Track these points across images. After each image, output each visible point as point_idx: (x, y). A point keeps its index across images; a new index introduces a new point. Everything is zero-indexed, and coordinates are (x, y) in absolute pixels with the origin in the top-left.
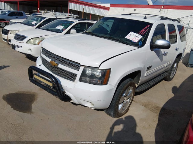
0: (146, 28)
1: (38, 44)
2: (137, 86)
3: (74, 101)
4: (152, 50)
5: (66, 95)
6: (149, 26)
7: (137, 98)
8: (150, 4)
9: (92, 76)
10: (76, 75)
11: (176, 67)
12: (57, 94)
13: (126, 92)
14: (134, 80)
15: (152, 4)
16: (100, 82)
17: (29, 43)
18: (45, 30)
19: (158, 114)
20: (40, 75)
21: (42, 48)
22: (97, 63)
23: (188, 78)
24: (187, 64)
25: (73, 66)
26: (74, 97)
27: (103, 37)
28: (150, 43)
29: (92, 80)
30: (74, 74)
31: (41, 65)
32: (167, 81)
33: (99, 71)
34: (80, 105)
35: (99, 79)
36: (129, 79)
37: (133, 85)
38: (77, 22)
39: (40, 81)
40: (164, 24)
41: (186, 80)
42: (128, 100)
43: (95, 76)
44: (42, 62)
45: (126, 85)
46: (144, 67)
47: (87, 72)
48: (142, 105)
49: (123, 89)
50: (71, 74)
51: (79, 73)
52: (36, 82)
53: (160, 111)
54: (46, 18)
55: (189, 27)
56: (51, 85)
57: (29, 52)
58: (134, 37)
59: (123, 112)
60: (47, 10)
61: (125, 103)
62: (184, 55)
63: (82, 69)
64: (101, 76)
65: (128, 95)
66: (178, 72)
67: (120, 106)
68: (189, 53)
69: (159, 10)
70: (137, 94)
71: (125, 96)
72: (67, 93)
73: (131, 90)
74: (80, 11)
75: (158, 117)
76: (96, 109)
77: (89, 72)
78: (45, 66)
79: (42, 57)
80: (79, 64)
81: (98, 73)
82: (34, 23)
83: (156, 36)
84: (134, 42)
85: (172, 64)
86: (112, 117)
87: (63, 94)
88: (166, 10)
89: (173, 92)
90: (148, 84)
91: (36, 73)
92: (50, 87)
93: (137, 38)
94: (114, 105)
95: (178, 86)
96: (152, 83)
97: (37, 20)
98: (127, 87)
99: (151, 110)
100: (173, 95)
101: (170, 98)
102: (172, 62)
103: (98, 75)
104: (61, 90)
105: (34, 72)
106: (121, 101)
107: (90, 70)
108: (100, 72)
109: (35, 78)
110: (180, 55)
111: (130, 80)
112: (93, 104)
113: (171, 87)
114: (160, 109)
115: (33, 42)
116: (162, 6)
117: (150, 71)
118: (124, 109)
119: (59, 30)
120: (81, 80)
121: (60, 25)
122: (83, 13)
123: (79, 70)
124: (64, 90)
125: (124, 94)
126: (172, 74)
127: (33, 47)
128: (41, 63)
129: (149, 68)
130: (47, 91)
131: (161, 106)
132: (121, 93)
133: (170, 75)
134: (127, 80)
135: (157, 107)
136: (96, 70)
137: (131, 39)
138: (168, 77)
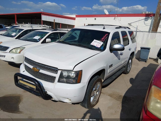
0: (105, 36)
1: (20, 53)
2: (103, 81)
3: (54, 99)
4: (111, 53)
5: (47, 94)
6: (107, 34)
7: (104, 90)
8: (106, 14)
9: (68, 77)
10: (55, 78)
11: (131, 63)
12: (40, 94)
13: (95, 86)
14: (100, 76)
15: (108, 14)
16: (75, 82)
17: (12, 52)
18: (24, 40)
19: (121, 101)
20: (24, 80)
21: (24, 58)
22: (71, 67)
23: (141, 70)
24: (139, 59)
25: (52, 70)
26: (54, 96)
27: (73, 44)
28: (110, 47)
29: (68, 81)
30: (54, 77)
31: (24, 71)
32: (126, 74)
33: (73, 72)
34: (60, 101)
35: (74, 79)
36: (96, 76)
37: (100, 80)
38: (50, 32)
39: (25, 85)
40: (118, 32)
41: (140, 72)
42: (98, 93)
43: (71, 77)
44: (25, 68)
45: (95, 81)
46: (107, 66)
47: (64, 74)
48: (109, 96)
49: (93, 85)
50: (51, 77)
51: (57, 76)
52: (21, 86)
53: (123, 99)
54: (23, 30)
55: (137, 31)
56: (34, 87)
57: (12, 60)
58: (97, 43)
59: (94, 103)
60: (24, 23)
61: (95, 95)
62: (136, 53)
63: (59, 72)
64: (75, 76)
65: (97, 89)
66: (133, 66)
67: (92, 99)
68: (140, 50)
69: (114, 18)
70: (104, 87)
71: (95, 90)
72: (49, 93)
73: (99, 85)
74: (52, 21)
75: (121, 104)
76: (73, 104)
77: (65, 74)
78: (28, 72)
79: (25, 65)
80: (57, 68)
81: (73, 75)
82: (14, 34)
83: (113, 40)
84: (98, 48)
85: (127, 61)
86: (86, 108)
87: (45, 94)
88: (119, 18)
89: (131, 83)
90: (111, 78)
91: (21, 78)
92: (34, 89)
93: (99, 44)
94: (87, 98)
95: (134, 77)
96: (114, 77)
97: (16, 32)
98: (96, 83)
99: (116, 99)
100: (131, 85)
101: (129, 87)
102: (127, 59)
103: (73, 76)
104: (44, 90)
105: (19, 78)
106: (92, 95)
107: (66, 72)
108: (74, 74)
109: (20, 83)
110: (133, 54)
111: (98, 77)
112: (70, 100)
113: (129, 78)
114: (122, 97)
115: (14, 51)
116: (116, 14)
117: (112, 68)
118: (95, 101)
119: (36, 40)
120: (59, 81)
121: (37, 36)
122: (54, 23)
123: (57, 74)
124: (46, 91)
125: (94, 89)
126: (128, 68)
127: (15, 56)
128: (24, 70)
129: (111, 66)
130: (32, 93)
131: (123, 95)
132: (92, 88)
133: (127, 69)
134: (95, 77)
135: (120, 96)
136: (70, 72)
137: (95, 46)
138: (126, 71)
